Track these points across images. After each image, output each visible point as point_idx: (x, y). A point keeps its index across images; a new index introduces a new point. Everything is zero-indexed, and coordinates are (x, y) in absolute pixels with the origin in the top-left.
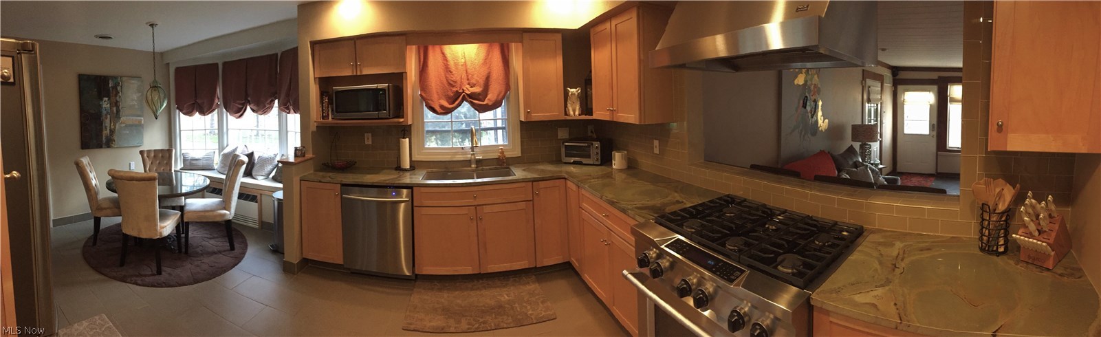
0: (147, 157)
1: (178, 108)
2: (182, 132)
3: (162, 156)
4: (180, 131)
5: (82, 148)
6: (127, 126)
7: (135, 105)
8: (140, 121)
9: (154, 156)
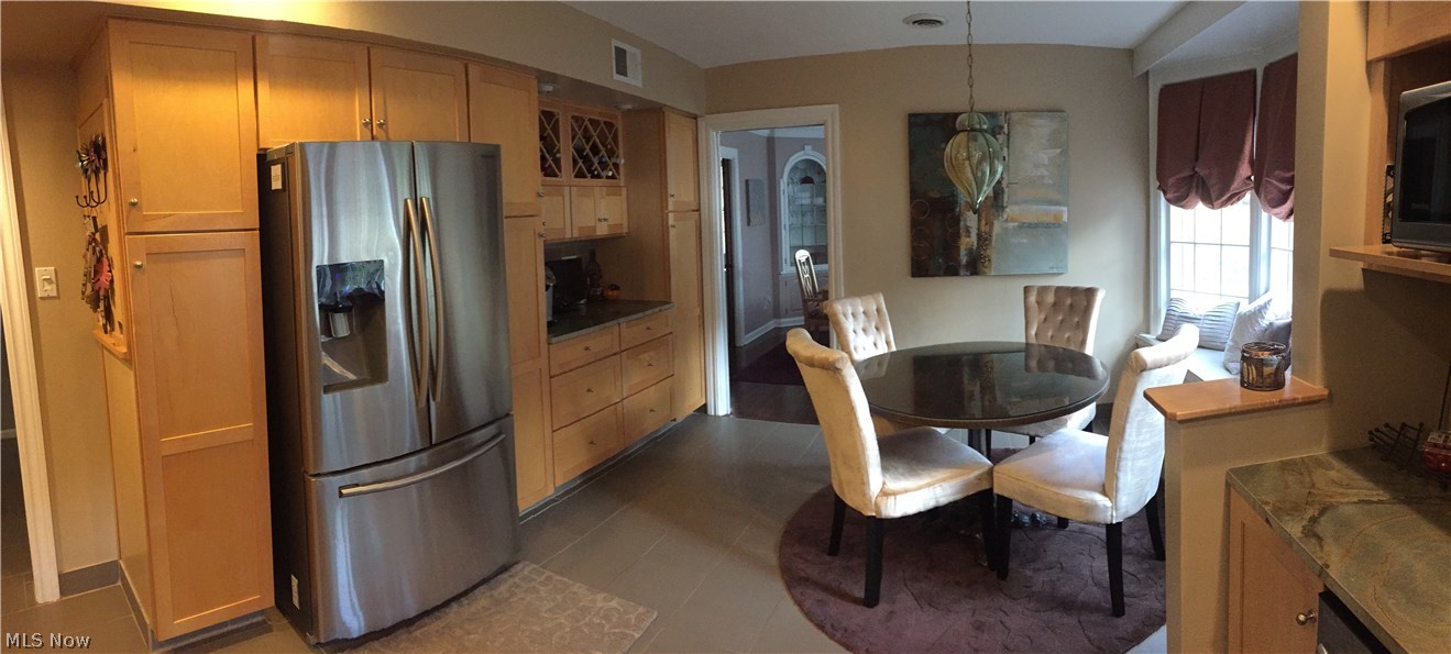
0: (1038, 302)
1: (1160, 188)
2: (1173, 246)
3: (1071, 306)
4: (1169, 243)
5: (913, 276)
6: (1022, 226)
7: (1043, 177)
8: (1058, 216)
9: (1055, 304)
